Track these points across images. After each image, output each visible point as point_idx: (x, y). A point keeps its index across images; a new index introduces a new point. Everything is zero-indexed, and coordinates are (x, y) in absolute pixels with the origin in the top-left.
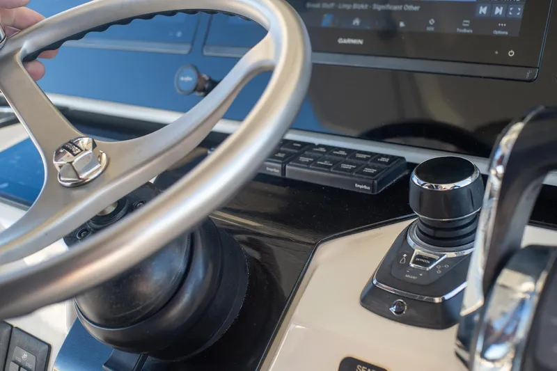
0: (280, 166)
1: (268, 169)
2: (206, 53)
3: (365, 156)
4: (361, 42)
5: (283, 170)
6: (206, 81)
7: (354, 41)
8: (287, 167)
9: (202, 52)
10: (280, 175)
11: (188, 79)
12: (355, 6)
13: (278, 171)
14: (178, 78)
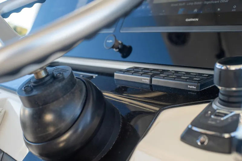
0: (149, 78)
1: (143, 80)
2: (121, 31)
3: (195, 74)
4: (197, 20)
5: (151, 81)
6: (119, 44)
7: (193, 20)
8: (153, 79)
9: (119, 31)
10: (149, 83)
11: (111, 41)
12: (195, 3)
13: (148, 81)
14: (106, 41)
